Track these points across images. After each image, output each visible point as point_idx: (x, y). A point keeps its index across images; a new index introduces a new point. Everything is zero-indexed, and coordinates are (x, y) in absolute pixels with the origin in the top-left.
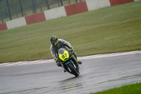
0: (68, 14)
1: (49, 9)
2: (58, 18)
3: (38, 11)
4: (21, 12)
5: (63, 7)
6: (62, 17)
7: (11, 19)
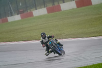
0: (78, 6)
1: (64, 2)
2: (70, 10)
3: (56, 4)
4: (44, 4)
5: (74, 2)
6: (73, 9)
7: (36, 9)
